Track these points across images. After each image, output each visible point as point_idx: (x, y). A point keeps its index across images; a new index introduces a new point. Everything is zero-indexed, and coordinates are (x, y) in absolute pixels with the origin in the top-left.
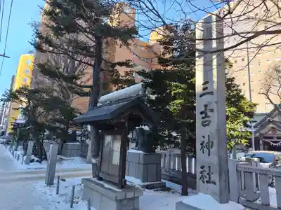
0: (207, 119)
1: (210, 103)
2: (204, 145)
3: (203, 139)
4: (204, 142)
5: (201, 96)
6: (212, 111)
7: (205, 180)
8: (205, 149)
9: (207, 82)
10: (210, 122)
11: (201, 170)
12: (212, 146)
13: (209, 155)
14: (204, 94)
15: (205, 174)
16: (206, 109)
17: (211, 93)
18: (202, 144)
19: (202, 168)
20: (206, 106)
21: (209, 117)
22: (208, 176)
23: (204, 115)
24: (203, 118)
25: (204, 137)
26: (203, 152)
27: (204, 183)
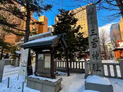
0: (95, 45)
1: (96, 38)
2: (94, 55)
7: (95, 70)
8: (95, 57)
9: (94, 30)
10: (96, 46)
11: (93, 66)
13: (97, 60)
14: (92, 35)
15: (95, 67)
16: (94, 41)
17: (96, 34)
19: (93, 65)
20: (94, 39)
21: (96, 44)
22: (97, 68)
23: (93, 43)
25: (94, 52)
26: (94, 59)
27: (95, 71)
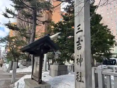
1: (81, 36)
2: (78, 60)
3: (78, 57)
4: (78, 59)
5: (77, 33)
6: (82, 41)
8: (79, 63)
9: (80, 25)
10: (81, 47)
12: (82, 61)
13: (81, 66)
15: (79, 76)
16: (79, 40)
17: (82, 31)
18: (77, 60)
19: (77, 73)
20: (79, 38)
21: (80, 44)
22: (80, 78)
23: (78, 44)
24: (78, 45)
25: (78, 56)
26: (78, 65)
27: (78, 81)
